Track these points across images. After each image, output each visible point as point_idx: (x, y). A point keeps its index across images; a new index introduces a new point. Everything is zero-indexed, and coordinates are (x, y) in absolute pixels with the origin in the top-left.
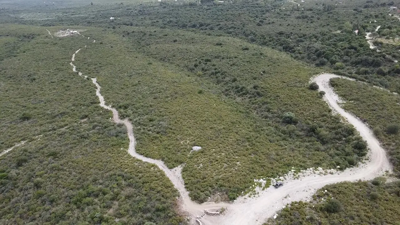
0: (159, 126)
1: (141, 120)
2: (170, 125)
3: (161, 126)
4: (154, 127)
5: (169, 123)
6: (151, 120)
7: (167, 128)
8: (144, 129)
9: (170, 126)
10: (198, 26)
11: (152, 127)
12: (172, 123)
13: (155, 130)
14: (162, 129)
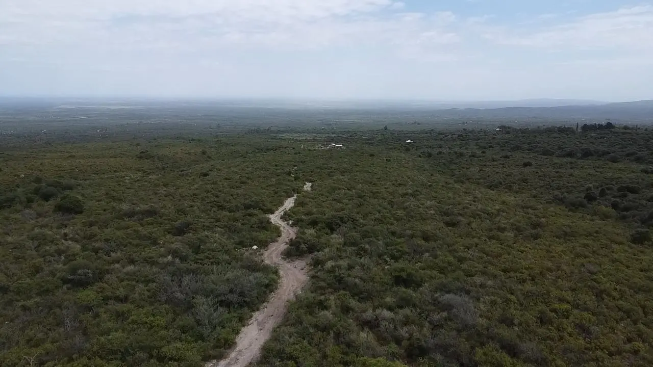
0: (436, 317)
1: (357, 271)
2: (508, 322)
3: (445, 314)
4: (407, 311)
5: (497, 313)
6: (401, 280)
7: (481, 338)
8: (346, 310)
9: (505, 332)
10: (579, 155)
11: (390, 309)
12: (515, 312)
13: (403, 332)
14: (447, 336)
